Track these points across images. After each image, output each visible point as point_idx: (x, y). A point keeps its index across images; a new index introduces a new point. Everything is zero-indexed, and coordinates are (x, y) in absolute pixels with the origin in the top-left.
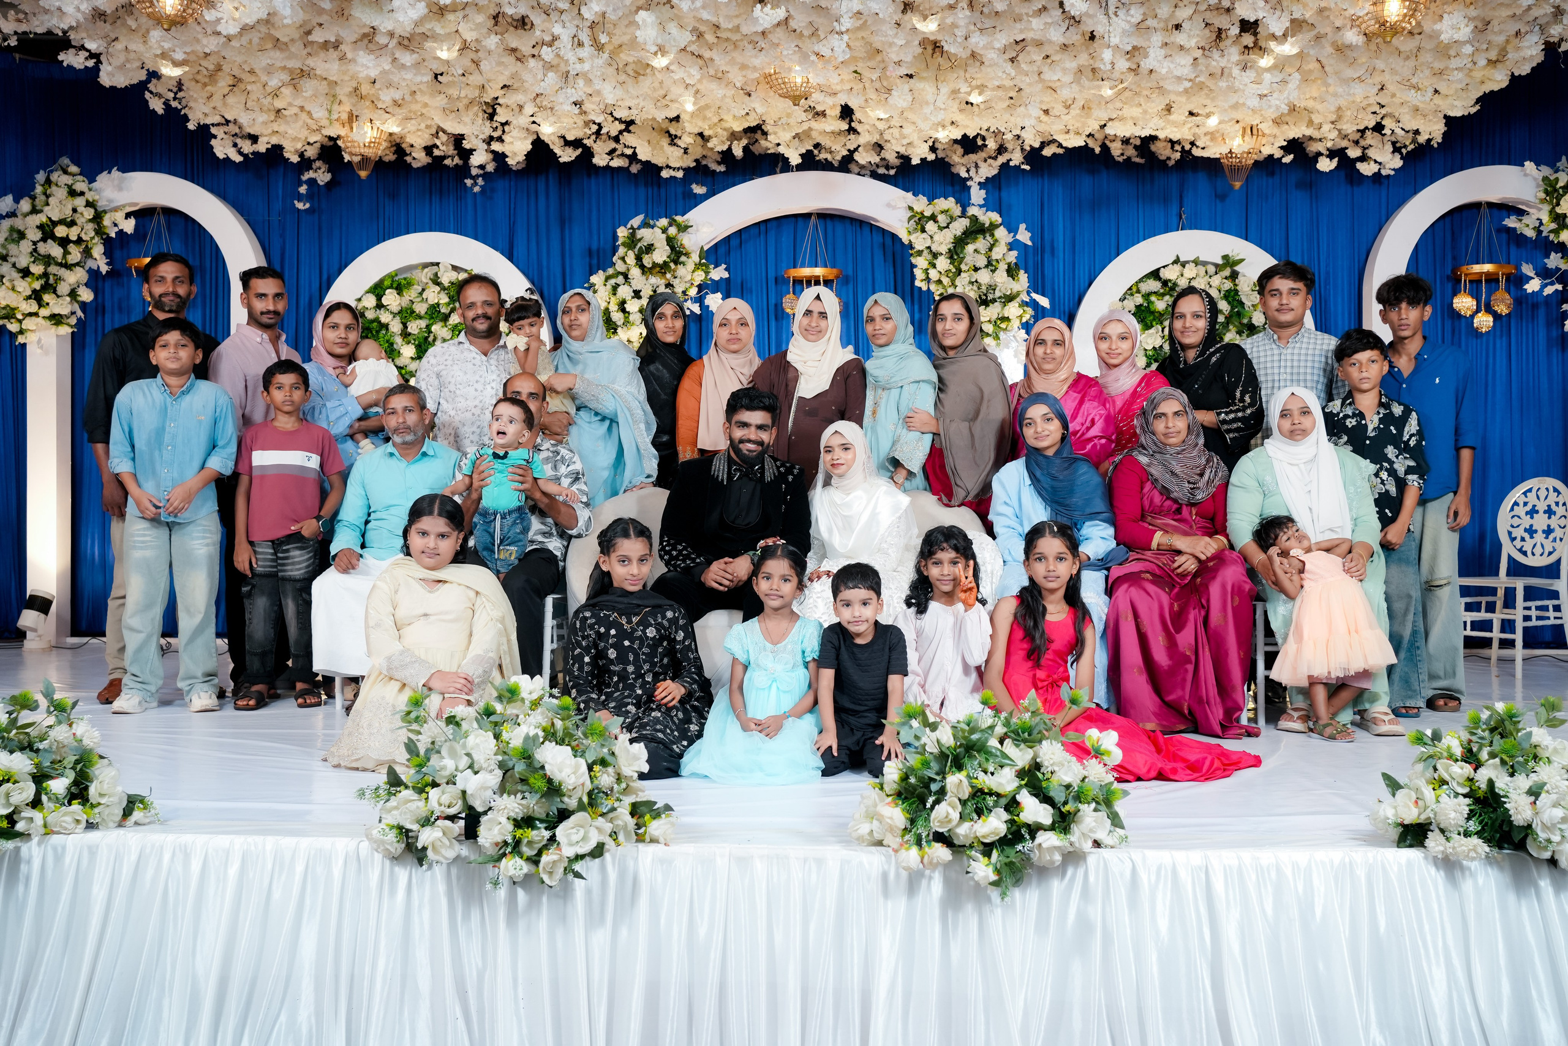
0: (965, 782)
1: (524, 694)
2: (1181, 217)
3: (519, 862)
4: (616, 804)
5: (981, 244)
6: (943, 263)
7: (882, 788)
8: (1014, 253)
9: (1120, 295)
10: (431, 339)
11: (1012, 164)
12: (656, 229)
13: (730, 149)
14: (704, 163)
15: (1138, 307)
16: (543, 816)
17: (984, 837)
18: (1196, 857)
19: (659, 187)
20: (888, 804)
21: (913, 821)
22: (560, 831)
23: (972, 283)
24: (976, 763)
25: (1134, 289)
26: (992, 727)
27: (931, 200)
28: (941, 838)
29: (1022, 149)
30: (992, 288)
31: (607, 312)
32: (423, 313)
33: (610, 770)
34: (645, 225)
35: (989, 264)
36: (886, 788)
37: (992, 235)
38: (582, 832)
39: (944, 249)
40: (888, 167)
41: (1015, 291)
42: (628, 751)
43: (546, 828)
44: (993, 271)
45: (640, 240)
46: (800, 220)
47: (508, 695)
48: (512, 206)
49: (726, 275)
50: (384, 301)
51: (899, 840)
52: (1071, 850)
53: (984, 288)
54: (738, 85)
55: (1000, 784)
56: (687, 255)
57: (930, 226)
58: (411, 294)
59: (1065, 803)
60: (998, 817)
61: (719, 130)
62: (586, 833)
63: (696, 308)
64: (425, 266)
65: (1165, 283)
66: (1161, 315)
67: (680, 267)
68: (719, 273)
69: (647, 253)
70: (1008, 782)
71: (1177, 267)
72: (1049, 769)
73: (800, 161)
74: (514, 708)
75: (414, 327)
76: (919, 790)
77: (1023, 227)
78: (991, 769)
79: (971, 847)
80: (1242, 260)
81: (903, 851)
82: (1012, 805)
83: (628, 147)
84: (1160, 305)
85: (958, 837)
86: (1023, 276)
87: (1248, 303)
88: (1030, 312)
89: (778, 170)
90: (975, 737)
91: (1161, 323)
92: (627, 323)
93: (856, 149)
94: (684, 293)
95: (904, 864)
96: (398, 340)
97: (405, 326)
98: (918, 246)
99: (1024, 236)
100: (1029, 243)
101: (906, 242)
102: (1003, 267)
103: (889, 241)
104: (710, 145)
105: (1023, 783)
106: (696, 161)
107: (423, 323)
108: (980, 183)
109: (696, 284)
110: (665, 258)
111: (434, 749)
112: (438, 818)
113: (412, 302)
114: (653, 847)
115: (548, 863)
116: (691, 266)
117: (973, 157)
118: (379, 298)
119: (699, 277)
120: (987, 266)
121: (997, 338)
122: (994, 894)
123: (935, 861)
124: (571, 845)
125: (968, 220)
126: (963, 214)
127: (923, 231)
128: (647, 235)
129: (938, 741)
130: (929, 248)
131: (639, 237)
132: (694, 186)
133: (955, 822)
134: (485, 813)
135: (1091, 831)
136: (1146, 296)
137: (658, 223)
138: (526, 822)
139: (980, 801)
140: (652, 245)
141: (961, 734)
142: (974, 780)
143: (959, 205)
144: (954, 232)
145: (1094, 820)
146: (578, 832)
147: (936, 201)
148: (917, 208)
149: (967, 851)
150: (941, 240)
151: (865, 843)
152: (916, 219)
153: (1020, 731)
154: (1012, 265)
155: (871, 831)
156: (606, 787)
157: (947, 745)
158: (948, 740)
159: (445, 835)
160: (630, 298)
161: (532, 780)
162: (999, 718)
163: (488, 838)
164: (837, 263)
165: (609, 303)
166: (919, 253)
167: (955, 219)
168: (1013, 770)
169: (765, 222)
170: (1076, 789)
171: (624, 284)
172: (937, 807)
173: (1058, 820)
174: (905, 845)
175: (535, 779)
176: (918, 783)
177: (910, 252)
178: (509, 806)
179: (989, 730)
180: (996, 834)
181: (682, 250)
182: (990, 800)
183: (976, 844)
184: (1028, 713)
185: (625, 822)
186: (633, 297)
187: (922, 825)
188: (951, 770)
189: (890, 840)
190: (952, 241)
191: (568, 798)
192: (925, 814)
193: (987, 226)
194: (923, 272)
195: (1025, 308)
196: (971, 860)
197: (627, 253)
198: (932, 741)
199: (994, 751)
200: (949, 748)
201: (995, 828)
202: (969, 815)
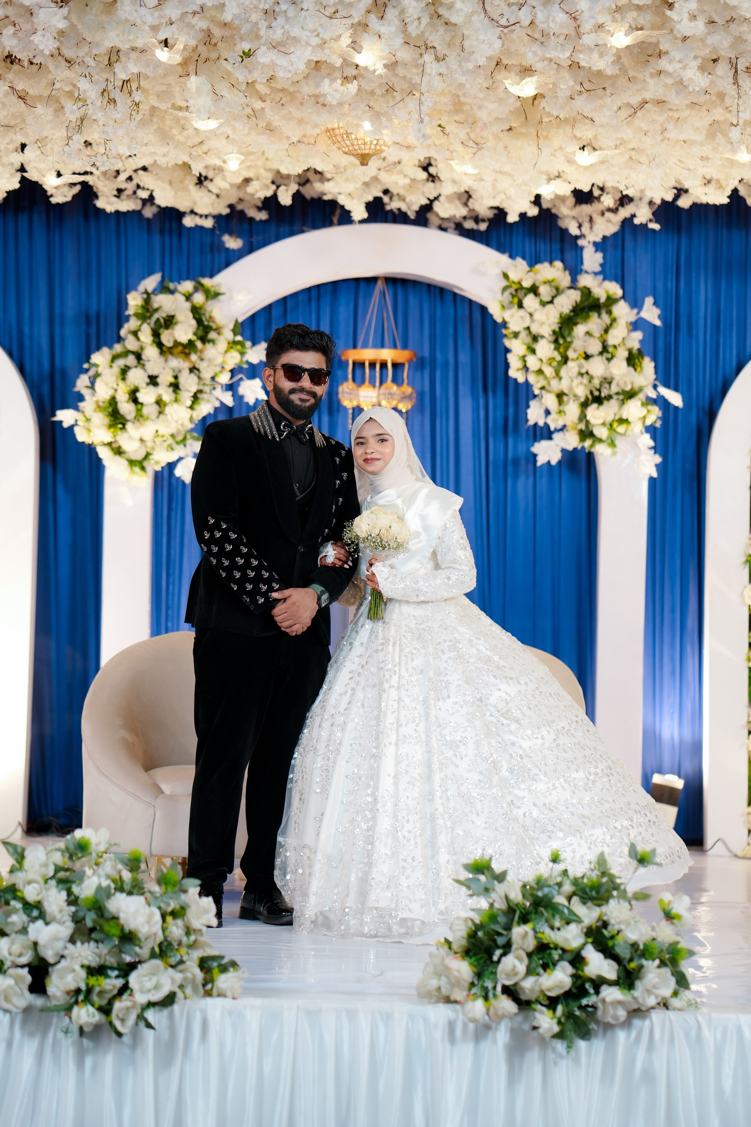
0: (531, 934)
1: (93, 848)
3: (91, 1009)
4: (185, 958)
5: (595, 324)
6: (545, 349)
8: (638, 335)
11: (637, 221)
12: (177, 295)
13: (275, 196)
14: (239, 207)
16: (115, 965)
17: (549, 990)
20: (457, 958)
21: (479, 975)
22: (133, 979)
23: (581, 375)
24: (543, 918)
26: (560, 885)
27: (533, 264)
28: (507, 991)
29: (651, 203)
30: (608, 381)
31: (113, 402)
33: (179, 922)
34: (163, 288)
35: (605, 349)
36: (455, 946)
37: (609, 312)
38: (154, 979)
39: (546, 330)
40: (477, 219)
41: (636, 386)
42: (197, 904)
43: (117, 977)
44: (609, 360)
45: (157, 310)
46: (362, 285)
51: (465, 993)
52: (635, 1006)
53: (596, 382)
54: (295, 140)
55: (566, 940)
56: (218, 330)
57: (530, 301)
59: (631, 960)
60: (564, 971)
61: (263, 172)
62: (159, 981)
63: (228, 400)
67: (209, 346)
68: (256, 354)
69: (167, 328)
70: (574, 938)
72: (617, 927)
73: (365, 215)
76: (487, 943)
77: (649, 301)
78: (557, 923)
79: (538, 1001)
81: (470, 1002)
82: (578, 960)
83: (144, 189)
85: (524, 992)
86: (648, 365)
88: (655, 412)
89: (335, 220)
90: (542, 892)
92: (139, 416)
93: (436, 198)
94: (213, 378)
95: (470, 1015)
98: (514, 326)
99: (651, 313)
100: (658, 323)
102: (622, 354)
103: (477, 315)
104: (250, 189)
105: (590, 940)
106: (231, 206)
108: (595, 244)
109: (229, 366)
110: (191, 336)
112: (8, 968)
114: (219, 1001)
115: (121, 1009)
116: (222, 345)
117: (586, 209)
119: (233, 359)
120: (601, 353)
121: (612, 444)
122: (560, 1046)
123: (501, 1013)
124: (143, 993)
125: (579, 293)
126: (573, 286)
128: (165, 303)
129: (507, 897)
130: (528, 328)
131: (156, 305)
132: (226, 238)
133: (521, 975)
134: (56, 963)
135: (655, 987)
137: (179, 287)
138: (98, 970)
139: (546, 956)
140: (173, 317)
141: (529, 891)
142: (540, 935)
143: (567, 273)
144: (561, 309)
145: (659, 977)
146: (150, 979)
147: (538, 267)
148: (513, 276)
149: (533, 1006)
150: (544, 318)
151: (433, 1000)
152: (512, 290)
153: (588, 890)
154: (635, 351)
155: (439, 989)
156: (176, 939)
157: (515, 902)
158: (516, 896)
159: (16, 984)
160: (144, 385)
161: (106, 928)
162: (568, 876)
163: (58, 987)
164: (411, 344)
165: (116, 390)
166: (516, 335)
167: (563, 292)
168: (580, 927)
169: (318, 287)
170: (641, 947)
171: (136, 367)
172: (504, 959)
173: (623, 975)
174: (471, 997)
175: (110, 926)
176: (485, 939)
177: (504, 331)
178: (83, 954)
179: (556, 887)
180: (562, 988)
181: (211, 324)
182: (556, 955)
183: (541, 998)
184: (596, 872)
185: (194, 975)
186: (148, 384)
187: (489, 978)
188: (519, 924)
189: (458, 995)
190: (557, 320)
191: (141, 948)
192: (490, 969)
193: (603, 300)
194: (520, 358)
195: (650, 407)
196: (537, 1015)
197: (140, 325)
198: (500, 897)
199: (561, 908)
200: (517, 905)
201: (561, 982)
202: (535, 969)
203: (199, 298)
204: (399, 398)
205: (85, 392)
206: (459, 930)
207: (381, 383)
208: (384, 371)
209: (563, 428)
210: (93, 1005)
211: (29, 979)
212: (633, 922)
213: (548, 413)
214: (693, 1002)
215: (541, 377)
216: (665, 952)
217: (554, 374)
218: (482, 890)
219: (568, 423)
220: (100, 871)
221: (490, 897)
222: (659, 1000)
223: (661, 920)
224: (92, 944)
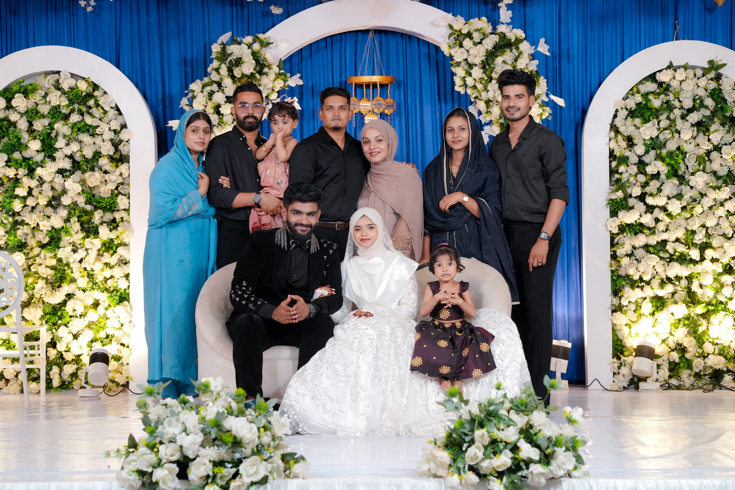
0: (486, 434)
1: (212, 388)
2: (675, 28)
3: (217, 488)
4: (272, 455)
5: (508, 56)
6: (477, 72)
7: (435, 444)
8: (536, 62)
9: (623, 95)
10: (53, 135)
12: (242, 45)
15: (638, 105)
16: (230, 460)
17: (498, 467)
18: (630, 483)
19: (242, 7)
20: (440, 450)
21: (455, 460)
22: (241, 468)
24: (493, 424)
25: (635, 90)
26: (502, 403)
27: (467, 19)
28: (471, 468)
32: (46, 113)
33: (268, 433)
34: (233, 41)
36: (438, 443)
37: (517, 48)
38: (255, 468)
39: (478, 61)
42: (279, 421)
43: (231, 468)
45: (230, 55)
46: (360, 34)
47: (204, 388)
48: (118, 22)
49: (301, 83)
50: (14, 103)
51: (446, 471)
52: (551, 476)
55: (507, 436)
56: (269, 67)
57: (467, 43)
58: (37, 97)
59: (548, 448)
60: (506, 455)
62: (257, 469)
64: (47, 74)
65: (660, 84)
66: (657, 111)
67: (264, 77)
68: (295, 81)
69: (237, 66)
70: (512, 436)
71: (670, 72)
72: (538, 428)
74: (206, 397)
75: (39, 125)
76: (458, 440)
77: (542, 40)
78: (502, 427)
79: (491, 474)
80: (724, 65)
81: (449, 476)
82: (515, 449)
84: (656, 103)
85: (482, 469)
86: (543, 82)
87: (730, 100)
88: (548, 111)
90: (491, 408)
91: (658, 118)
92: (221, 123)
94: (267, 97)
95: (450, 485)
96: (25, 136)
97: (31, 124)
98: (457, 59)
99: (543, 48)
100: (548, 54)
101: (448, 55)
103: (433, 52)
105: (522, 436)
107: (46, 122)
108: (507, 5)
109: (276, 90)
110: (252, 70)
111: (159, 422)
112: (164, 463)
113: (37, 105)
114: (295, 481)
115: (235, 487)
116: (272, 76)
118: (9, 101)
119: (279, 84)
123: (469, 482)
124: (248, 476)
125: (497, 36)
126: (494, 32)
127: (461, 46)
128: (235, 50)
129: (470, 412)
130: (466, 60)
131: (229, 52)
132: (272, 8)
133: (480, 459)
134: (194, 459)
135: (563, 463)
136: (645, 96)
137: (244, 40)
138: (219, 463)
139: (495, 446)
140: (240, 58)
141: (483, 408)
142: (492, 434)
143: (490, 24)
144: (486, 47)
145: (565, 457)
146: (252, 468)
147: (471, 20)
148: (456, 27)
149: (488, 477)
150: (476, 54)
151: (426, 477)
152: (455, 36)
153: (520, 405)
154: (534, 72)
155: (430, 469)
156: (267, 443)
157: (475, 414)
158: (475, 411)
159: (170, 473)
160: (224, 103)
161: (224, 437)
162: (507, 398)
163: (195, 475)
164: (391, 72)
165: (206, 106)
166: (458, 64)
167: (488, 36)
168: (516, 428)
169: (331, 36)
170: (554, 440)
171: (218, 91)
172: (469, 449)
173: (543, 458)
174: (451, 473)
175: (226, 436)
176: (458, 437)
177: (451, 62)
178: (210, 453)
179: (501, 405)
180: (506, 466)
181: (265, 63)
182: (501, 446)
183: (493, 472)
184: (524, 395)
185: (278, 465)
186: (226, 102)
187: (460, 462)
188: (477, 428)
189: (441, 472)
190: (485, 54)
191: (245, 448)
192: (462, 455)
193: (513, 41)
194: (461, 80)
195: (544, 108)
196: (490, 482)
197: (220, 65)
198: (466, 412)
199: (503, 417)
200: (476, 416)
201: (505, 462)
202: (489, 455)
203: (256, 47)
204: (384, 106)
205: (186, 108)
206: (441, 433)
207: (373, 98)
208: (375, 90)
209: (490, 123)
210: (218, 485)
211: (177, 470)
212: (548, 425)
213: (480, 113)
214: (587, 473)
215: (476, 90)
216: (568, 442)
217: (483, 89)
218: (454, 408)
219: (493, 120)
220: (218, 403)
221: (459, 412)
222: (566, 472)
223: (565, 423)
224: (216, 447)
